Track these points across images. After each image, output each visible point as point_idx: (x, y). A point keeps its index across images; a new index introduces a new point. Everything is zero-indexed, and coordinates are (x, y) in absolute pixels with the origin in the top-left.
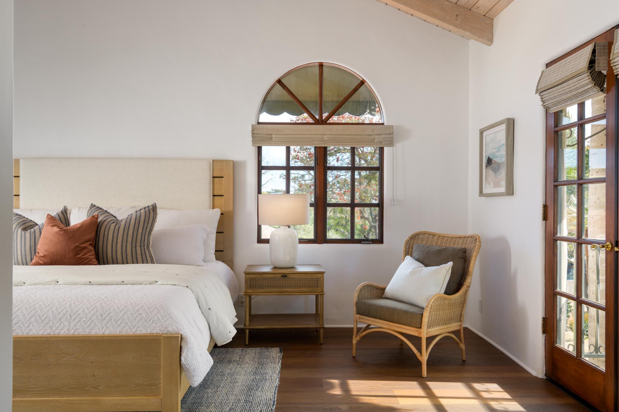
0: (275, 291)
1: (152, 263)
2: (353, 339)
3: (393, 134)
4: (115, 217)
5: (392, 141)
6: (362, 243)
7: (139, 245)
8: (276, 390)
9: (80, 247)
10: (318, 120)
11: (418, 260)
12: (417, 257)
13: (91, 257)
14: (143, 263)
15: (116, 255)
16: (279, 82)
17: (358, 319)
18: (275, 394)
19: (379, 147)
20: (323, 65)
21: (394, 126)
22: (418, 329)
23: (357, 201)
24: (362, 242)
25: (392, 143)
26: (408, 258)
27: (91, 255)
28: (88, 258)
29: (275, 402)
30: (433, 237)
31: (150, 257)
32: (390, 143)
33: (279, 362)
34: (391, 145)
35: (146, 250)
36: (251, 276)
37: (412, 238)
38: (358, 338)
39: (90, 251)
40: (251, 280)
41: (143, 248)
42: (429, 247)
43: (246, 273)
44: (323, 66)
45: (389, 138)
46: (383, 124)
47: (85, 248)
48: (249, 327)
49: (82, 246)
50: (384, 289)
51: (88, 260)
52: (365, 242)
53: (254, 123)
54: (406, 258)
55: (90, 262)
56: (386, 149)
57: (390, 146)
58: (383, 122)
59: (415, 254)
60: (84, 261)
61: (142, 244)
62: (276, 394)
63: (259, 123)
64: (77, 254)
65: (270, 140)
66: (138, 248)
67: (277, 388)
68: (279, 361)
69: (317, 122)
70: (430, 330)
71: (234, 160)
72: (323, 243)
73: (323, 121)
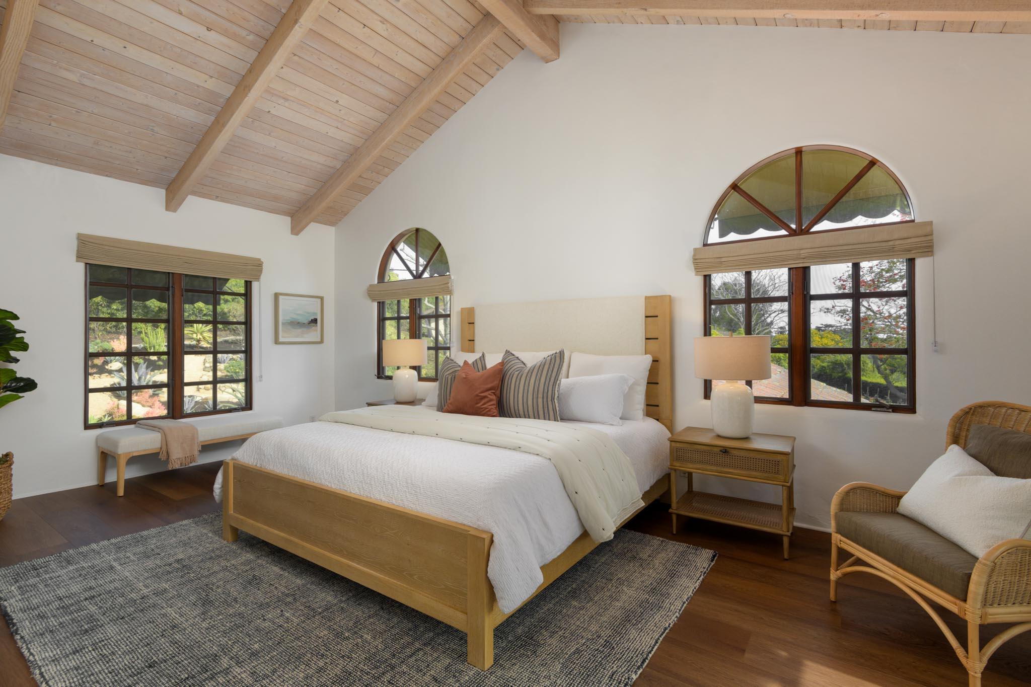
0: (711, 469)
1: (555, 421)
2: (831, 571)
3: (932, 235)
4: (524, 364)
5: (931, 247)
6: (873, 411)
7: (542, 396)
8: (663, 637)
9: (480, 396)
10: (795, 231)
11: (975, 456)
12: (973, 451)
13: (490, 407)
14: (545, 419)
15: (518, 406)
16: (734, 187)
17: (839, 543)
18: (656, 642)
19: (906, 259)
20: (803, 150)
21: (934, 223)
22: (958, 602)
23: (864, 344)
24: (873, 409)
25: (929, 250)
26: (955, 449)
27: (492, 406)
28: (488, 408)
29: (647, 661)
30: (1019, 414)
31: (553, 410)
32: (927, 250)
33: (698, 579)
34: (930, 254)
35: (550, 403)
36: (678, 445)
37: (967, 413)
38: (839, 573)
39: (491, 400)
40: (678, 450)
41: (545, 400)
42: (1006, 433)
43: (671, 440)
44: (803, 153)
45: (922, 243)
46: (913, 221)
47: (485, 397)
48: (676, 512)
49: (483, 394)
50: (899, 497)
51: (488, 410)
52: (879, 409)
53: (698, 244)
54: (949, 448)
55: (489, 413)
56: (920, 263)
57: (928, 256)
58: (913, 219)
59: (972, 444)
60: (483, 411)
61: (545, 395)
62: (658, 644)
63: (705, 245)
64: (477, 404)
65: (724, 266)
66: (540, 400)
67: (667, 631)
68: (700, 576)
69: (793, 232)
70: (991, 610)
71: (672, 295)
72: (803, 406)
73: (803, 231)
